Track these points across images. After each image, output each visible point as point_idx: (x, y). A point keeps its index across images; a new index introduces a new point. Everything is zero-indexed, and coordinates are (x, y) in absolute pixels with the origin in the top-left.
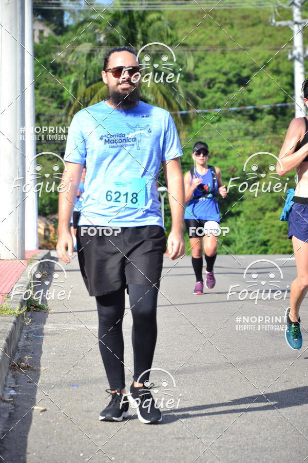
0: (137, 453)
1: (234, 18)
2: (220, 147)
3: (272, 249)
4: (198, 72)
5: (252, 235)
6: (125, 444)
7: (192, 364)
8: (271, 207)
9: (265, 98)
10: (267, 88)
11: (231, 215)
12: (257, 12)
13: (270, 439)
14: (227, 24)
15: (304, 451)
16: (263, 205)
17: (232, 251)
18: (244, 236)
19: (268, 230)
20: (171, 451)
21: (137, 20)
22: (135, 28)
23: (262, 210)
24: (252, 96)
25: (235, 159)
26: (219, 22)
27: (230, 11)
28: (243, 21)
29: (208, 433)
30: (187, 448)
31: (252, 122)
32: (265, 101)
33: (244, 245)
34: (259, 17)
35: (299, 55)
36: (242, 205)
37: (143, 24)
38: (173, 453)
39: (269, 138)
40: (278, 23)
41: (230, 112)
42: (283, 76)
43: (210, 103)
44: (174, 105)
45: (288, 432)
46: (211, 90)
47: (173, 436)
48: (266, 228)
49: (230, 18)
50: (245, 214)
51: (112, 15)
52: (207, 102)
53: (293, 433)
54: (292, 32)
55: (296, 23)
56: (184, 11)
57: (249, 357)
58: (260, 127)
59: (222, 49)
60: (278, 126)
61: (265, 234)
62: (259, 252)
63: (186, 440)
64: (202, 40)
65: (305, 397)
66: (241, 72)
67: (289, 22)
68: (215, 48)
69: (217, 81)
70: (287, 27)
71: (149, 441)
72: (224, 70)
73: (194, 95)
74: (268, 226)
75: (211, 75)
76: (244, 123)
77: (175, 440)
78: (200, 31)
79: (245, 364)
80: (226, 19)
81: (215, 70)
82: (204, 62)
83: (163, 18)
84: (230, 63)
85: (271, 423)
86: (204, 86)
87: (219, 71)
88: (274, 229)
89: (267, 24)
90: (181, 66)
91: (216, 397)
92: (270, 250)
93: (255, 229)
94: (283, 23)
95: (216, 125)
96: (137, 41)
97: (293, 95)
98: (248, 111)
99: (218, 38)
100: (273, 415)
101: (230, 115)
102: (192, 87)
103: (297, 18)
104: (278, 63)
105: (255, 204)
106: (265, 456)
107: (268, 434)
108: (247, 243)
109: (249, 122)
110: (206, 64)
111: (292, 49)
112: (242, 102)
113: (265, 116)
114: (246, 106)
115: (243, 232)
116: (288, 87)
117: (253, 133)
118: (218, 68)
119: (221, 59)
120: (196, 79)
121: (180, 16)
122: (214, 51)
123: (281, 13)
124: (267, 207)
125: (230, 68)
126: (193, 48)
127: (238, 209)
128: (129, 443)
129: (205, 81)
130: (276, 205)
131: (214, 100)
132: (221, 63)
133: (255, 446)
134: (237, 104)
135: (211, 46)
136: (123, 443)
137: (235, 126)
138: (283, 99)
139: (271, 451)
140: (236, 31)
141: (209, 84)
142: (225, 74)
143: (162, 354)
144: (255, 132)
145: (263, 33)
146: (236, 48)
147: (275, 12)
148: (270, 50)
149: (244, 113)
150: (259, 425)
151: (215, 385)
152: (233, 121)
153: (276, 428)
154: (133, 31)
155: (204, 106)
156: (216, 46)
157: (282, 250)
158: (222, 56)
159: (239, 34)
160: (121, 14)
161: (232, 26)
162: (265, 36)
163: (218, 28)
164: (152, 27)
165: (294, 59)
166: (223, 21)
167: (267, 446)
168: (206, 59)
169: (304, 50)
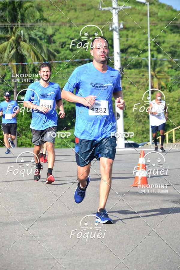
0: (20, 268)
1: (77, 6)
4: (55, 38)
6: (13, 263)
7: (53, 214)
12: (91, 2)
13: (100, 258)
14: (73, 9)
20: (40, 267)
21: (17, 7)
22: (16, 12)
26: (68, 8)
27: (74, 1)
28: (82, 7)
30: (50, 265)
34: (92, 5)
35: (116, 27)
37: (21, 10)
38: (42, 268)
40: (103, 9)
41: (75, 62)
43: (63, 57)
44: (41, 58)
45: (111, 254)
46: (63, 49)
47: (41, 258)
49: (74, 6)
51: (2, 4)
52: (61, 56)
54: (112, 13)
55: (114, 8)
59: (70, 24)
63: (49, 260)
64: (57, 19)
65: (121, 233)
67: (110, 8)
68: (65, 24)
69: (67, 43)
70: (109, 11)
71: (27, 261)
72: (71, 37)
73: (53, 51)
75: (63, 40)
77: (43, 260)
78: (56, 14)
79: (85, 213)
80: (72, 6)
81: (65, 37)
82: (58, 32)
83: (33, 6)
84: (75, 32)
86: (59, 46)
87: (68, 38)
89: (97, 9)
90: (45, 34)
91: (67, 234)
94: (106, 8)
95: (67, 70)
96: (18, 19)
97: (113, 52)
98: (86, 61)
99: (66, 18)
101: (75, 64)
102: (51, 47)
103: (114, 5)
104: (104, 33)
107: (99, 256)
110: (60, 33)
111: (111, 24)
112: (82, 56)
114: (84, 58)
118: (67, 35)
119: (69, 30)
120: (54, 42)
121: (44, 4)
122: (65, 25)
123: (105, 2)
125: (75, 36)
126: (52, 23)
128: (14, 263)
129: (60, 43)
131: (65, 55)
132: (69, 33)
133: (91, 263)
134: (79, 57)
135: (63, 22)
136: (11, 262)
139: (101, 265)
140: (77, 13)
141: (62, 45)
143: (35, 208)
145: (94, 14)
146: (78, 23)
147: (101, 2)
148: (99, 24)
150: (94, 250)
151: (67, 227)
154: (15, 13)
155: (59, 58)
156: (66, 22)
158: (70, 28)
159: (80, 15)
160: (8, 3)
161: (76, 10)
162: (95, 16)
163: (67, 12)
164: (27, 11)
165: (113, 30)
166: (70, 7)
167: (98, 263)
168: (60, 30)
169: (119, 24)
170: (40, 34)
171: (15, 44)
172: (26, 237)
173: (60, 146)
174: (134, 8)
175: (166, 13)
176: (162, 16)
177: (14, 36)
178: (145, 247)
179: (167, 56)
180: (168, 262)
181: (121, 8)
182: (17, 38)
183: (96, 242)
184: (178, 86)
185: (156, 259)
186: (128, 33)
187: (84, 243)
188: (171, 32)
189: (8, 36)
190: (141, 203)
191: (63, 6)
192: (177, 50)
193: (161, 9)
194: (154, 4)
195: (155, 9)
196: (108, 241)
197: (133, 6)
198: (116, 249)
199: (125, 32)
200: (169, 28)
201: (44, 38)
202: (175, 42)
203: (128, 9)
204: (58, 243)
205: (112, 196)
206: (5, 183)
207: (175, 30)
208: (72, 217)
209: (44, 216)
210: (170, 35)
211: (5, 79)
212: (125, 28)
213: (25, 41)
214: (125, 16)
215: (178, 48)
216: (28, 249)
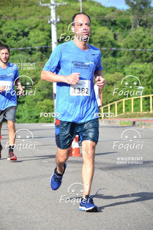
1: (20, 2)
3: (41, 120)
4: (2, 29)
5: (31, 113)
8: (40, 99)
9: (36, 43)
10: (38, 38)
11: (20, 103)
13: (39, 217)
14: (17, 5)
15: (56, 223)
16: (36, 98)
17: (21, 122)
18: (26, 114)
19: (39, 111)
23: (36, 100)
24: (30, 42)
25: (22, 74)
26: (13, 4)
28: (25, 3)
29: (7, 215)
31: (30, 55)
32: (37, 45)
33: (26, 118)
34: (33, 2)
35: (54, 21)
36: (25, 98)
39: (39, 64)
40: (43, 5)
41: (19, 50)
42: (46, 32)
45: (49, 213)
46: (9, 39)
48: (38, 110)
49: (18, 2)
50: (27, 103)
53: (51, 214)
54: (50, 9)
55: (53, 5)
57: (29, 175)
58: (34, 58)
59: (14, 18)
60: (43, 58)
61: (37, 113)
62: (34, 122)
64: (4, 13)
66: (24, 29)
67: (48, 4)
69: (12, 34)
72: (15, 29)
73: (0, 41)
74: (39, 109)
75: (9, 31)
76: (26, 56)
78: (3, 9)
79: (27, 179)
80: (16, 3)
81: (11, 28)
82: (5, 24)
84: (19, 25)
85: (40, 209)
86: (5, 37)
87: (13, 29)
88: (42, 110)
89: (37, 5)
92: (40, 121)
93: (32, 110)
94: (45, 5)
97: (51, 41)
98: (28, 50)
99: (12, 12)
100: (41, 205)
101: (19, 51)
104: (43, 25)
105: (32, 97)
106: (37, 226)
107: (38, 215)
108: (28, 117)
109: (29, 55)
110: (6, 25)
111: (50, 18)
112: (25, 45)
113: (36, 52)
114: (27, 47)
115: (26, 112)
116: (48, 38)
117: (30, 61)
118: (12, 27)
119: (14, 22)
120: (1, 33)
122: (10, 18)
124: (38, 99)
125: (18, 28)
127: (23, 100)
129: (6, 34)
130: (43, 98)
133: (31, 221)
134: (22, 46)
135: (9, 16)
137: (22, 57)
138: (46, 44)
139: (40, 223)
140: (21, 9)
141: (8, 36)
142: (16, 30)
144: (32, 60)
145: (35, 10)
146: (21, 17)
148: (39, 18)
149: (26, 51)
150: (34, 210)
152: (20, 55)
153: (42, 211)
156: (11, 16)
157: (46, 121)
159: (23, 10)
161: (19, 6)
162: (36, 11)
163: (12, 7)
165: (51, 23)
166: (15, 3)
167: (37, 221)
168: (6, 22)
169: (56, 18)
174: (69, 5)
175: (96, 9)
176: (93, 12)
178: (77, 207)
179: (97, 45)
180: (97, 219)
181: (58, 4)
183: (36, 203)
184: (106, 70)
185: (87, 217)
186: (64, 25)
187: (25, 204)
188: (100, 25)
190: (74, 170)
191: (9, 2)
192: (105, 40)
193: (92, 5)
194: (86, 1)
195: (87, 5)
196: (46, 202)
197: (69, 3)
198: (53, 209)
199: (61, 25)
200: (99, 22)
202: (103, 34)
203: (64, 6)
204: (3, 204)
205: (50, 164)
207: (104, 24)
208: (16, 182)
210: (99, 28)
212: (61, 22)
214: (61, 11)
215: (106, 38)
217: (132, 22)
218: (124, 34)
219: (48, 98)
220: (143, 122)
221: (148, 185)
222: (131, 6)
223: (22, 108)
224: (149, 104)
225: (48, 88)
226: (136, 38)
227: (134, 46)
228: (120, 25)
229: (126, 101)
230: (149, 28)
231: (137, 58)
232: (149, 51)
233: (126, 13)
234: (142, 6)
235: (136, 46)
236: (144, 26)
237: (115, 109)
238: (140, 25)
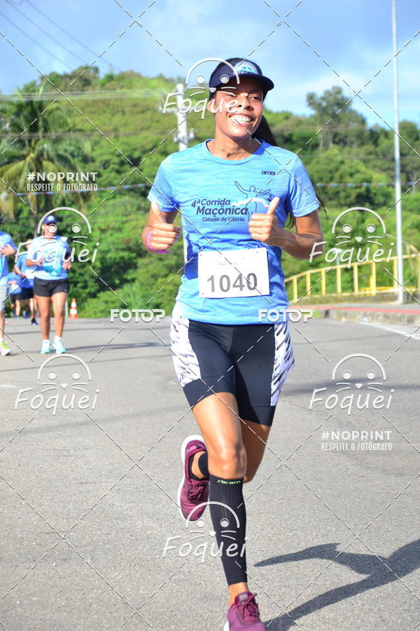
1: (125, 106)
2: (116, 221)
4: (95, 154)
8: (163, 273)
11: (127, 281)
12: (145, 100)
14: (118, 112)
16: (155, 272)
20: (75, 495)
21: (37, 109)
22: (36, 117)
23: (155, 277)
24: (143, 175)
25: (129, 232)
26: (112, 110)
27: (121, 100)
28: (133, 109)
30: (89, 492)
34: (147, 105)
35: (183, 138)
36: (136, 272)
41: (124, 189)
43: (105, 182)
46: (106, 171)
49: (121, 107)
50: (139, 281)
51: (16, 106)
52: (104, 181)
54: (176, 118)
56: (80, 100)
57: (144, 408)
59: (116, 133)
61: (158, 298)
64: (97, 126)
66: (133, 153)
68: (109, 133)
69: (112, 162)
70: (172, 114)
71: (55, 487)
72: (117, 152)
75: (106, 158)
76: (137, 199)
78: (96, 118)
79: (141, 415)
80: (118, 107)
81: (109, 152)
82: (99, 145)
83: (62, 108)
84: (123, 146)
86: (100, 166)
87: (113, 154)
88: (166, 294)
89: (155, 111)
90: (79, 149)
93: (148, 294)
95: (112, 202)
96: (38, 128)
98: (140, 188)
99: (111, 124)
101: (124, 192)
104: (165, 146)
105: (148, 272)
109: (141, 199)
110: (101, 147)
111: (176, 132)
112: (134, 181)
114: (138, 184)
115: (138, 297)
117: (144, 208)
118: (112, 150)
120: (93, 160)
124: (159, 273)
125: (123, 151)
126: (89, 133)
127: (133, 276)
129: (101, 162)
130: (167, 272)
131: (109, 179)
133: (149, 488)
134: (130, 183)
137: (129, 202)
140: (127, 118)
141: (104, 165)
142: (119, 156)
145: (152, 119)
146: (128, 132)
148: (158, 134)
149: (136, 190)
152: (127, 198)
156: (110, 131)
158: (115, 140)
159: (130, 120)
161: (124, 113)
162: (153, 122)
163: (111, 116)
164: (51, 115)
165: (179, 141)
166: (115, 109)
169: (188, 133)
170: (72, 149)
171: (36, 165)
172: (52, 451)
173: (104, 315)
177: (34, 152)
182: (37, 155)
189: (24, 152)
201: (78, 156)
206: (22, 371)
209: (80, 419)
211: (21, 216)
212: (197, 138)
213: (50, 160)
216: (57, 469)
217: (320, 136)
218: (307, 157)
219: (176, 272)
220: (342, 311)
221: (354, 421)
222: (319, 110)
223: (131, 290)
224: (352, 280)
225: (175, 254)
226: (328, 164)
227: (325, 179)
228: (299, 142)
229: (312, 275)
230: (351, 147)
231: (331, 199)
232: (352, 188)
233: (310, 122)
234: (336, 108)
235: (328, 179)
236: (342, 144)
237: (292, 289)
238: (334, 142)
